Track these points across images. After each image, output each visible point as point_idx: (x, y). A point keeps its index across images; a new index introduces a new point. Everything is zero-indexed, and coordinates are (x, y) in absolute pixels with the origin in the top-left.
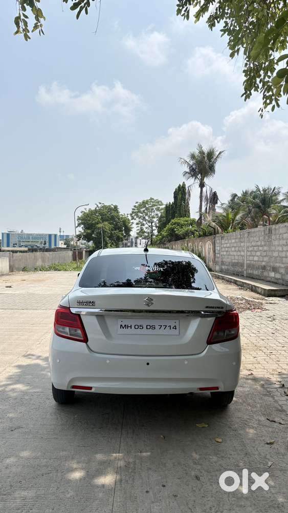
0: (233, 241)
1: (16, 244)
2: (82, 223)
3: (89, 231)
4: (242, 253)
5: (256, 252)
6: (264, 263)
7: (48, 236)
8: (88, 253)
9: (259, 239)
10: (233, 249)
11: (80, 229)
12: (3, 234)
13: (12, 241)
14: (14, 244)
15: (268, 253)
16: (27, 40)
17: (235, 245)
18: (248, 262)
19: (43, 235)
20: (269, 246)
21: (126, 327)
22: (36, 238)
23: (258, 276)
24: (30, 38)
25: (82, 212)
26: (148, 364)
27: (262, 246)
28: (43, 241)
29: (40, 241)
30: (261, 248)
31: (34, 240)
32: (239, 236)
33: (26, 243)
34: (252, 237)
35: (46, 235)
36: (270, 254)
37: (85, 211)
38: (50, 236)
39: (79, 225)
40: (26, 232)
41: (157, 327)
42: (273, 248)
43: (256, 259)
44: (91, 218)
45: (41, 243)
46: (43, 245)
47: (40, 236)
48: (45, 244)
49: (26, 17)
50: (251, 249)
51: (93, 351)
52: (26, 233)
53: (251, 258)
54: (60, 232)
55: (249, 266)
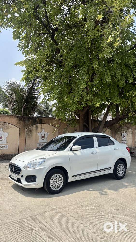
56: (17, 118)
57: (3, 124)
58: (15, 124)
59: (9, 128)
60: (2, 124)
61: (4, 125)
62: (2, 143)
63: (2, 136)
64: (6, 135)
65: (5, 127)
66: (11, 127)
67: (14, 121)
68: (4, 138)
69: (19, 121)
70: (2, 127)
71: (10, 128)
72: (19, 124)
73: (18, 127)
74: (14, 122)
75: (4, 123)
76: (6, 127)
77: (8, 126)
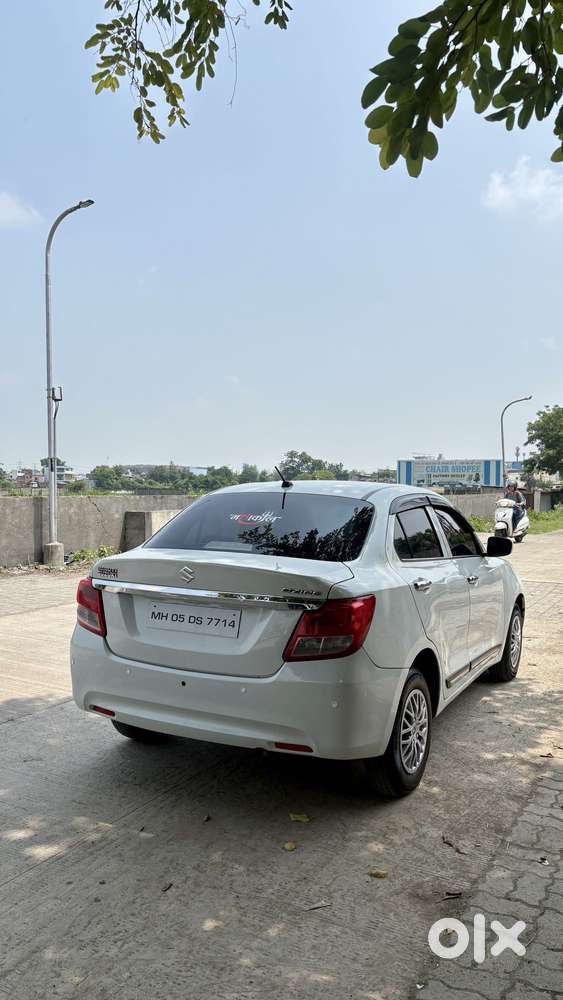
1: (423, 481)
2: (538, 437)
3: (551, 452)
7: (483, 464)
8: (549, 497)
11: (534, 449)
12: (399, 462)
13: (416, 475)
14: (419, 482)
16: (158, 142)
19: (473, 462)
21: (160, 616)
22: (459, 469)
24: (163, 138)
25: (538, 414)
26: (184, 684)
28: (474, 474)
29: (467, 474)
31: (455, 473)
33: (441, 478)
35: (479, 462)
37: (545, 410)
38: (487, 463)
39: (531, 440)
40: (447, 457)
41: (205, 621)
44: (555, 425)
45: (470, 478)
46: (473, 482)
47: (468, 465)
48: (477, 479)
49: (151, 104)
51: (111, 651)
52: (447, 459)
54: (517, 455)
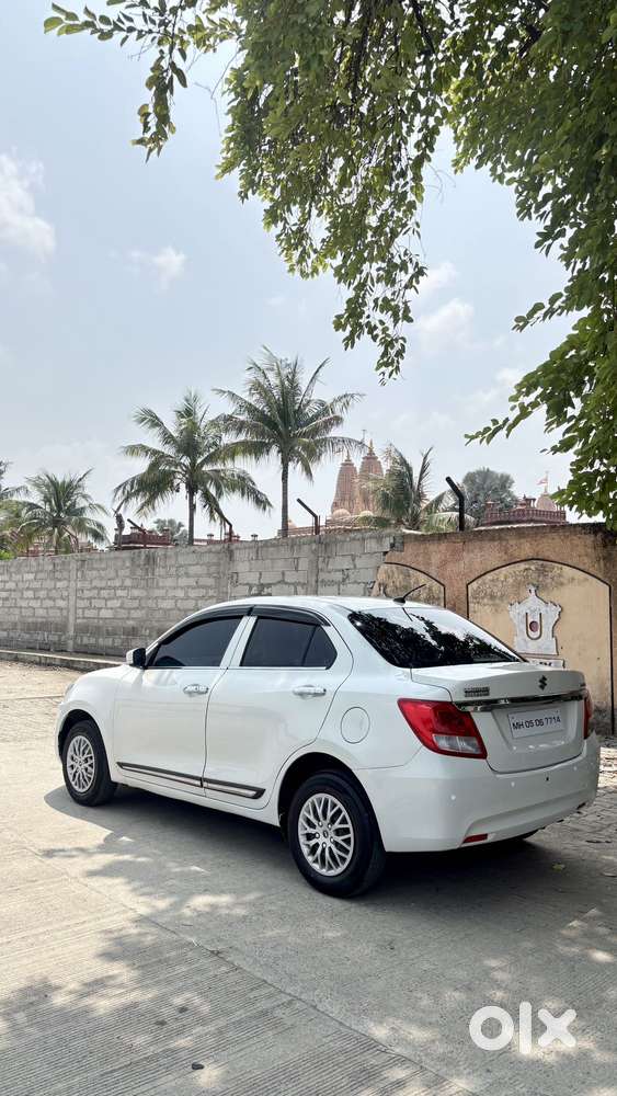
0: (31, 576)
4: (61, 603)
5: (106, 600)
6: (131, 623)
9: (117, 576)
10: (30, 594)
15: (143, 602)
17: (36, 585)
18: (78, 621)
20: (147, 588)
23: (113, 648)
27: (123, 588)
30: (119, 593)
32: (51, 567)
34: (93, 569)
36: (151, 603)
42: (158, 593)
43: (105, 613)
50: (87, 594)
53: (89, 613)
55: (82, 630)
56: (595, 533)
57: (537, 569)
58: (587, 563)
59: (562, 584)
60: (533, 567)
61: (542, 571)
62: (540, 647)
63: (537, 620)
64: (551, 615)
65: (549, 581)
66: (573, 579)
67: (581, 550)
68: (547, 630)
69: (605, 546)
70: (535, 582)
71: (565, 581)
72: (605, 565)
73: (600, 576)
74: (583, 552)
75: (541, 562)
76: (552, 578)
77: (560, 575)
